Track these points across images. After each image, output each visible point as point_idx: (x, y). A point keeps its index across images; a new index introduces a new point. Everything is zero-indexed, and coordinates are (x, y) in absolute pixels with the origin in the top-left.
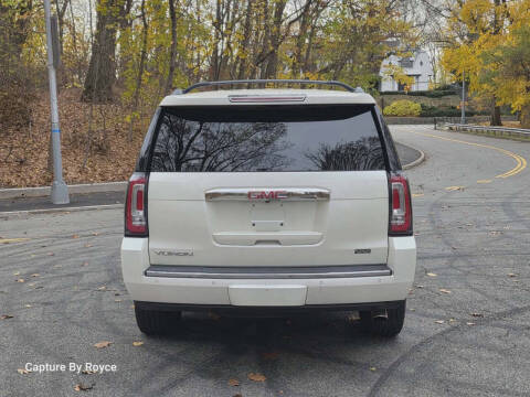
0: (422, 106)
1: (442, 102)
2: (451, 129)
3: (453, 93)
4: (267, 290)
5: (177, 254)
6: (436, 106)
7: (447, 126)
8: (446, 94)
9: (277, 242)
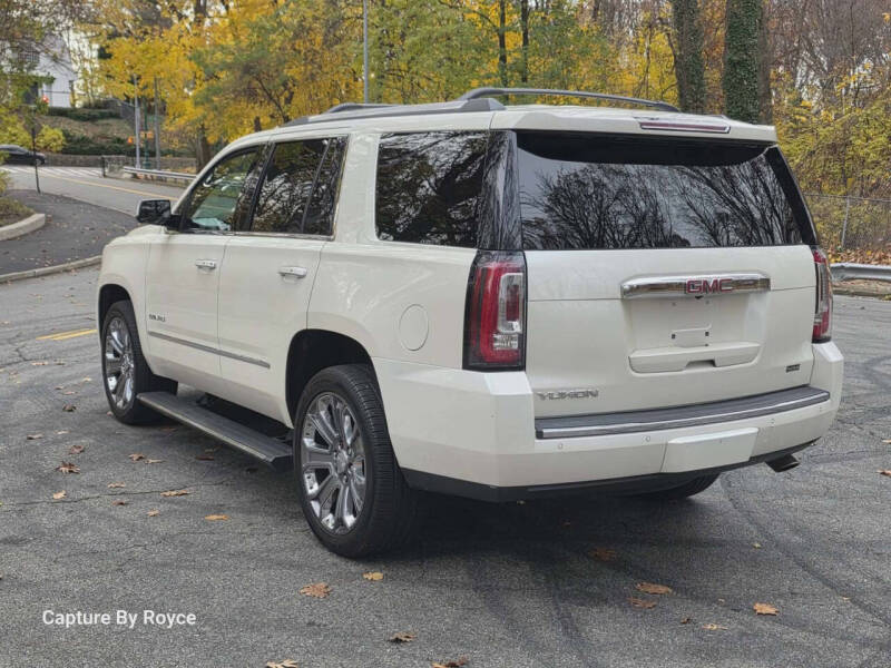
0: (66, 135)
1: (99, 130)
2: (135, 176)
3: (116, 116)
4: (721, 440)
5: (575, 395)
6: (90, 135)
7: (127, 172)
8: (103, 116)
9: (712, 363)
